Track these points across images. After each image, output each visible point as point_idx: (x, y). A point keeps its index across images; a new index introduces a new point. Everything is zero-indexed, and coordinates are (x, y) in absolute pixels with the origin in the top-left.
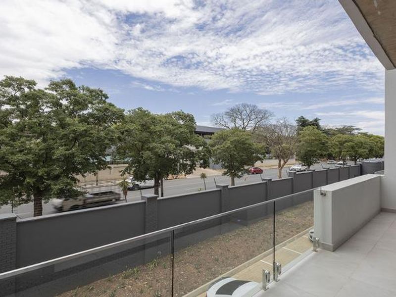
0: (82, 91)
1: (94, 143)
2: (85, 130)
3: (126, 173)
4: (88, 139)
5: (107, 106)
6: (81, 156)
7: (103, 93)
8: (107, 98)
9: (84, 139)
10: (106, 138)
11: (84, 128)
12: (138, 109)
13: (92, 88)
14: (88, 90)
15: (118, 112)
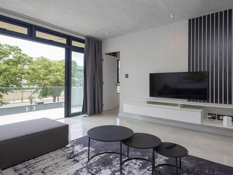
0: (5, 47)
1: (12, 75)
2: (6, 68)
3: (35, 92)
4: (8, 73)
5: (21, 55)
6: (3, 82)
7: (19, 48)
8: (21, 51)
9: (5, 73)
10: (19, 73)
11: (5, 67)
12: (41, 57)
13: (11, 45)
14: (9, 46)
15: (28, 59)
